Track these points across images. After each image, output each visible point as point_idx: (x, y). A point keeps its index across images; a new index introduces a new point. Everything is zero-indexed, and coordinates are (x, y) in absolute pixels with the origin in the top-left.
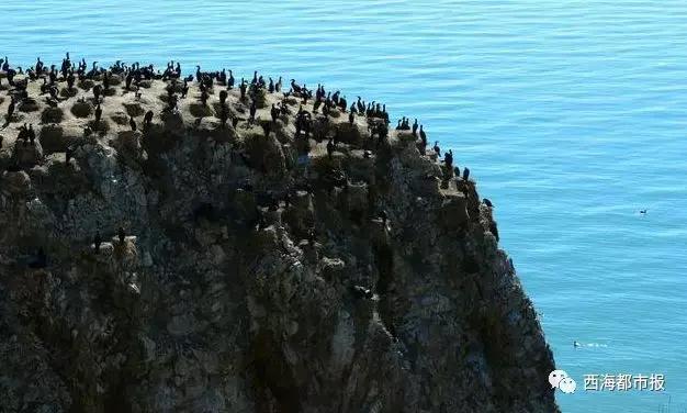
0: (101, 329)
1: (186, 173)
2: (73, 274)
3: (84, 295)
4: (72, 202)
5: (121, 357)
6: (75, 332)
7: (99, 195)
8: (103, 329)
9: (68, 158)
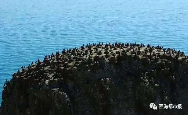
0: (101, 96)
1: (126, 66)
2: (95, 85)
3: (98, 90)
4: (97, 71)
5: (105, 102)
6: (95, 97)
7: (103, 69)
8: (101, 97)
9: (97, 62)
